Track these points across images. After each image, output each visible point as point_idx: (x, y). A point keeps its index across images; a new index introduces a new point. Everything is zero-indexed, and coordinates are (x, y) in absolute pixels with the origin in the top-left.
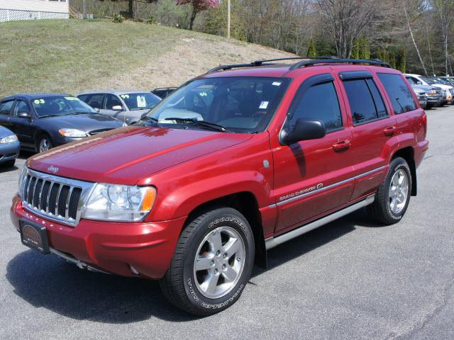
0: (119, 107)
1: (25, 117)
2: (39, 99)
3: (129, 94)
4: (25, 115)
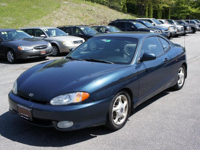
0: (44, 35)
2: (4, 32)
3: (48, 29)
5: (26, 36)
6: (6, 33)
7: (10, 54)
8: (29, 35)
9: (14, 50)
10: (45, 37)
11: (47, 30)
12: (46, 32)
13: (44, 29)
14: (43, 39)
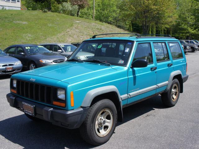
0: (61, 51)
1: (22, 55)
2: (27, 47)
4: (23, 53)
5: (46, 50)
6: (29, 48)
7: (32, 66)
8: (49, 50)
9: (36, 62)
10: (62, 52)
11: (64, 46)
12: (63, 47)
13: (62, 45)
14: (60, 54)
